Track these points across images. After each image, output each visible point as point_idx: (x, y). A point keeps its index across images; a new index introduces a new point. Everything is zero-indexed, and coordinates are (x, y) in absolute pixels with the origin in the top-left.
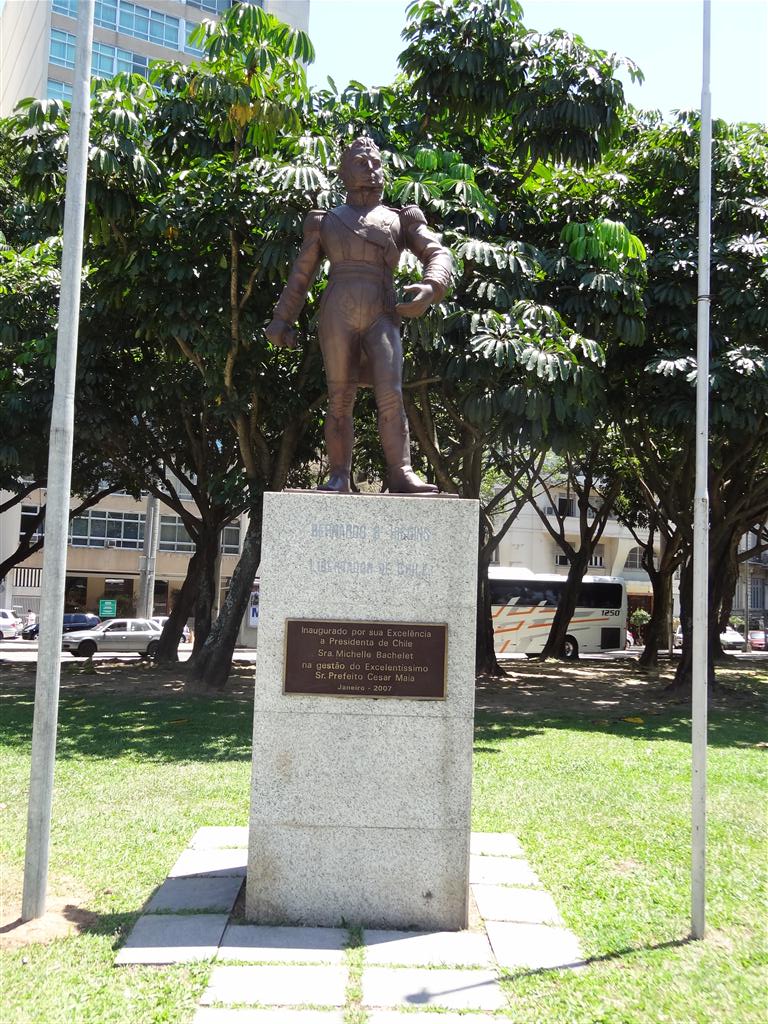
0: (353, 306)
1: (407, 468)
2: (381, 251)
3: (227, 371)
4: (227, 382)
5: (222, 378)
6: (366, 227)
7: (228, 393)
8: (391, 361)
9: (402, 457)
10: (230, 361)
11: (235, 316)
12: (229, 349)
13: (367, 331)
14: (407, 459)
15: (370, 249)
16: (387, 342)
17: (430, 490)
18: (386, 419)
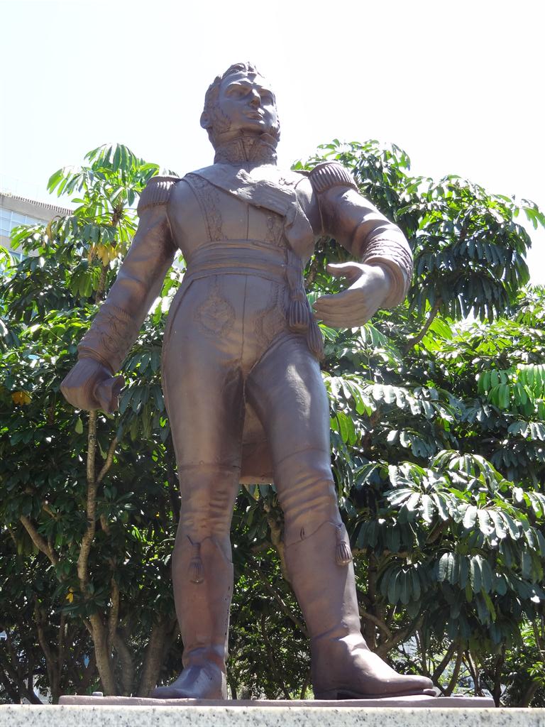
0: (226, 318)
1: (354, 640)
2: (278, 224)
3: (82, 561)
4: (81, 573)
5: (74, 568)
6: (251, 184)
7: (82, 586)
8: (307, 413)
9: (341, 614)
10: (84, 547)
11: (92, 492)
12: (83, 533)
13: (257, 366)
14: (353, 619)
15: (258, 220)
16: (298, 378)
17: (417, 689)
18: (302, 533)
